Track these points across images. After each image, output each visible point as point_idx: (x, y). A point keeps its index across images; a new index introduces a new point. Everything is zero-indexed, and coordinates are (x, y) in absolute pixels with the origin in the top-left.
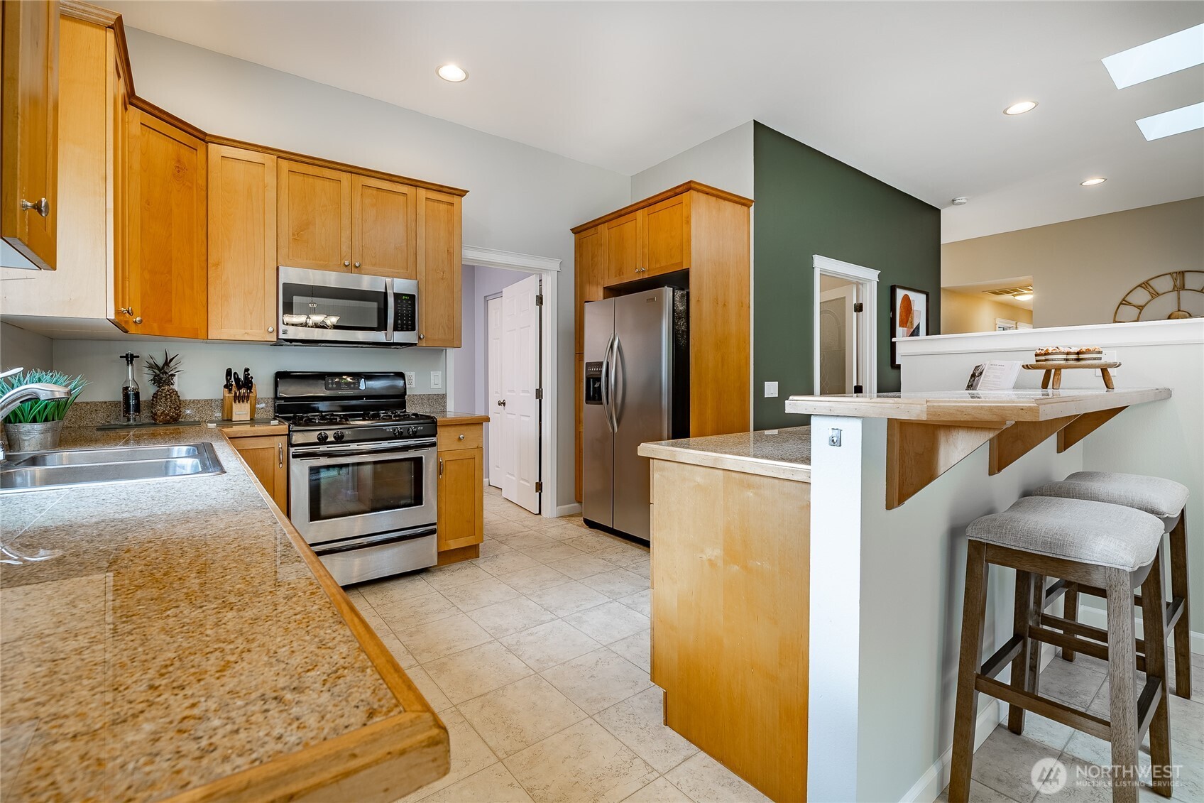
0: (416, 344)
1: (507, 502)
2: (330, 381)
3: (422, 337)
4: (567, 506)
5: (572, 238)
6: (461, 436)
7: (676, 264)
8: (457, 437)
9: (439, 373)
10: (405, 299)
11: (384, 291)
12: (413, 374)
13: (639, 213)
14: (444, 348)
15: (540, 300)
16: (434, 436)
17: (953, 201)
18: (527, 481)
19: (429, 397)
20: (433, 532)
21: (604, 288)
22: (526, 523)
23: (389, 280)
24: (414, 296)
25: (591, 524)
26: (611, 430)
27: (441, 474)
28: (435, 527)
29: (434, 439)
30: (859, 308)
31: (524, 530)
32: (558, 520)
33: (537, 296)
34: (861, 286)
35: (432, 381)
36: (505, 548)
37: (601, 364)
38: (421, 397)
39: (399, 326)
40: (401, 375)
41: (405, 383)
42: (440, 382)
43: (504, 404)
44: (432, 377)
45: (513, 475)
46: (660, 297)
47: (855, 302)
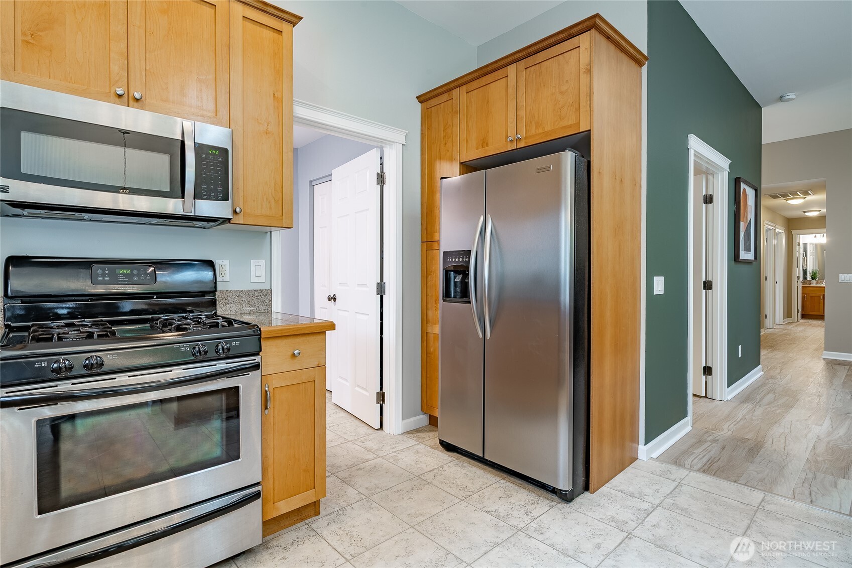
0: (228, 220)
1: (338, 410)
2: (100, 272)
3: (238, 210)
4: (413, 419)
5: (416, 108)
6: (296, 352)
7: (570, 126)
8: (290, 353)
9: (262, 262)
10: (213, 154)
11: (180, 138)
12: (226, 263)
13: (512, 70)
14: (268, 229)
15: (381, 179)
16: (258, 354)
17: (781, 97)
18: (365, 390)
19: (249, 294)
20: (257, 495)
21: (461, 163)
22: (369, 444)
23: (188, 125)
24: (226, 151)
25: (449, 447)
26: (481, 335)
27: (266, 408)
28: (259, 488)
29: (257, 359)
30: (709, 200)
31: (368, 457)
32: (405, 438)
33: (378, 174)
34: (710, 177)
35: (253, 273)
36: (351, 492)
37: (468, 253)
38: (238, 294)
39: (204, 193)
40: (210, 264)
41: (215, 274)
42: (264, 273)
43: (335, 299)
44: (253, 268)
45: (346, 380)
46: (559, 165)
47: (704, 193)
